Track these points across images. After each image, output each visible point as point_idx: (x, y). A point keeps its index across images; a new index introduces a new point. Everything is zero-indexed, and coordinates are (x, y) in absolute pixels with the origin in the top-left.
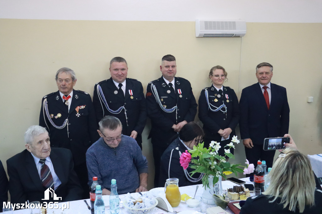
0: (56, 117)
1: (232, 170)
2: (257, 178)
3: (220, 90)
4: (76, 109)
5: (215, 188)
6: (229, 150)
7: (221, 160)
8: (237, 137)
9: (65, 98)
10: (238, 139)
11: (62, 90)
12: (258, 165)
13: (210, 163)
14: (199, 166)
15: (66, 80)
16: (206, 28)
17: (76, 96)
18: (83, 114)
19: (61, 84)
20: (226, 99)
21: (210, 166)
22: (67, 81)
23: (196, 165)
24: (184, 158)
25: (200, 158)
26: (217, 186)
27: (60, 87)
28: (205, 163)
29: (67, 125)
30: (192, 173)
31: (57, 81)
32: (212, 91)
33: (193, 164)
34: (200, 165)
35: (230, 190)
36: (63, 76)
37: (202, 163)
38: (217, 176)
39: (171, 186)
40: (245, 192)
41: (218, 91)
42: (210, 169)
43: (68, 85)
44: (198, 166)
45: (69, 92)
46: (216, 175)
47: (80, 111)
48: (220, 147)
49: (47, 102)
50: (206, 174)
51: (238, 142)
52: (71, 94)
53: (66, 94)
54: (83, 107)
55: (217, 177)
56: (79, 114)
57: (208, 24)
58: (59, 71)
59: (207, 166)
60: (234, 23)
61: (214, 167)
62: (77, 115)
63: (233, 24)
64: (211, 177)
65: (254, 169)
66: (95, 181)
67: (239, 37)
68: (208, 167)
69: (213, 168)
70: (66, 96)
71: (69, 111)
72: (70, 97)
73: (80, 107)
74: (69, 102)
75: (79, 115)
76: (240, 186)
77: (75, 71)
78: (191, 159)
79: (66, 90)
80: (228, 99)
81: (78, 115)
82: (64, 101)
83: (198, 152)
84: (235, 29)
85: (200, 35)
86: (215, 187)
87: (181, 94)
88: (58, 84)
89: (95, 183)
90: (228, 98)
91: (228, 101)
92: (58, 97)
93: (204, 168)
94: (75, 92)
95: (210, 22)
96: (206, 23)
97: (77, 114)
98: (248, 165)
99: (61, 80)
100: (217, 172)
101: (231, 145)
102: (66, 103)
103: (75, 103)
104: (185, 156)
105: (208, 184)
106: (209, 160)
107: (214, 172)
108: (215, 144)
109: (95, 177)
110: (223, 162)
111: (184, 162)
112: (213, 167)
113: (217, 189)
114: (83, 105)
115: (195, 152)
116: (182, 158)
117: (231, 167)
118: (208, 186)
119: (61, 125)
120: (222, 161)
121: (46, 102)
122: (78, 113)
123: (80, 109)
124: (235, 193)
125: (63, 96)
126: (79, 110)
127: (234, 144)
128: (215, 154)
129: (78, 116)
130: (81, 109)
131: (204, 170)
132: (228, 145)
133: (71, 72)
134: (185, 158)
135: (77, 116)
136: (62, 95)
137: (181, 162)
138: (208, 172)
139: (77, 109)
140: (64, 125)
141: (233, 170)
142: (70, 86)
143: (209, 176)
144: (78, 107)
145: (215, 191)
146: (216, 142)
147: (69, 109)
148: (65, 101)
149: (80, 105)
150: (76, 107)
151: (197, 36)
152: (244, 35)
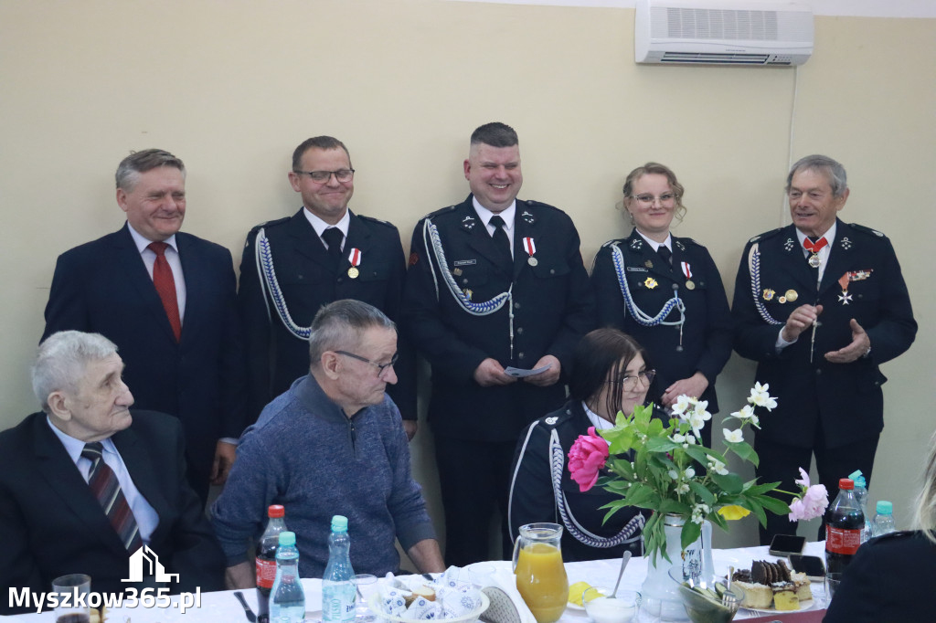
0: (782, 300)
1: (748, 502)
2: (837, 536)
3: (663, 249)
4: (840, 282)
5: (687, 564)
6: (738, 433)
7: (710, 464)
8: (766, 387)
9: (811, 246)
12: (842, 492)
13: (674, 475)
14: (632, 482)
15: (812, 193)
16: (673, 31)
17: (846, 240)
18: (860, 296)
19: (795, 203)
20: (685, 279)
21: (673, 484)
22: (815, 195)
23: (622, 479)
24: (582, 453)
25: (638, 457)
26: (695, 557)
28: (656, 471)
30: (609, 509)
32: (636, 250)
33: (613, 476)
34: (639, 480)
35: (742, 576)
37: (644, 472)
38: (696, 519)
40: (793, 584)
41: (656, 249)
42: (671, 493)
44: (630, 485)
45: (825, 227)
46: (694, 517)
47: (853, 287)
49: (759, 254)
50: (659, 514)
51: (770, 404)
52: (830, 235)
53: (815, 234)
54: (861, 275)
55: (697, 523)
56: (848, 295)
59: (661, 484)
61: (687, 487)
62: (841, 298)
64: (675, 523)
65: (826, 503)
66: (274, 517)
67: (786, 64)
68: (667, 485)
69: (682, 492)
70: (814, 239)
71: (819, 285)
72: (825, 242)
73: (853, 273)
74: (821, 259)
75: (850, 298)
76: (775, 559)
78: (607, 458)
79: (819, 222)
80: (692, 279)
81: (845, 298)
82: (806, 255)
83: (632, 436)
84: (775, 38)
85: (650, 54)
86: (688, 558)
87: (535, 256)
89: (277, 526)
90: (691, 275)
91: (690, 285)
92: (789, 241)
93: (652, 490)
94: (843, 229)
97: (843, 295)
98: (807, 488)
99: (798, 192)
100: (698, 508)
101: (746, 413)
102: (811, 261)
103: (839, 262)
104: (585, 446)
105: (665, 545)
106: (669, 464)
107: (683, 505)
109: (278, 507)
110: (720, 473)
111: (582, 466)
112: (682, 489)
113: (694, 565)
114: (865, 270)
115: (623, 434)
116: (575, 454)
117: (747, 494)
118: (663, 553)
120: (713, 468)
121: (755, 253)
122: (845, 294)
123: (854, 279)
124: (758, 585)
125: (806, 241)
126: (851, 283)
127: (760, 410)
128: (692, 440)
129: (846, 302)
130: (857, 281)
131: (652, 496)
132: (737, 415)
133: (834, 169)
134: (587, 453)
135: (843, 301)
136: (802, 237)
138: (666, 503)
139: (844, 282)
141: (751, 502)
142: (830, 211)
143: (669, 520)
144: (848, 275)
145: (688, 572)
147: (820, 278)
148: (811, 255)
149: (855, 269)
150: (842, 274)
151: (641, 58)
152: (803, 59)
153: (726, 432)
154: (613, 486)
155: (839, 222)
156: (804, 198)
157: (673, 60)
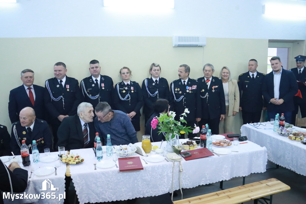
0: (201, 91)
2: (202, 136)
5: (173, 142)
6: (183, 118)
7: (177, 123)
8: (188, 109)
10: (189, 110)
11: (206, 76)
13: (170, 126)
14: (163, 127)
16: (179, 41)
17: (214, 80)
18: (216, 91)
19: (206, 73)
21: (170, 127)
25: (164, 123)
26: (175, 141)
27: (205, 75)
28: (167, 125)
29: (207, 96)
31: (204, 71)
35: (185, 144)
36: (207, 68)
37: (165, 126)
38: (175, 134)
39: (146, 140)
40: (194, 145)
42: (170, 129)
43: (210, 73)
45: (210, 77)
47: (215, 89)
48: (175, 115)
50: (168, 133)
51: (188, 112)
52: (211, 79)
53: (208, 79)
54: (216, 87)
57: (180, 39)
58: (205, 65)
59: (168, 127)
60: (198, 37)
63: (197, 39)
64: (171, 134)
65: (199, 130)
67: (202, 46)
70: (208, 80)
71: (208, 88)
72: (210, 80)
74: (209, 84)
76: (191, 141)
77: (214, 66)
78: (158, 123)
79: (209, 76)
81: (213, 91)
84: (199, 42)
85: (175, 45)
86: (174, 141)
88: (204, 73)
92: (203, 80)
93: (167, 129)
94: (213, 78)
95: (182, 37)
96: (179, 37)
98: (196, 127)
99: (206, 71)
100: (175, 132)
101: (184, 114)
102: (207, 84)
103: (212, 84)
104: (154, 121)
106: (169, 124)
107: (172, 131)
108: (172, 113)
110: (179, 125)
111: (153, 125)
112: (172, 128)
113: (175, 142)
114: (217, 86)
115: (161, 118)
118: (169, 140)
119: (204, 96)
124: (187, 145)
126: (215, 88)
127: (186, 113)
128: (173, 119)
131: (167, 130)
132: (182, 114)
133: (212, 66)
134: (154, 122)
136: (206, 79)
137: (151, 125)
138: (169, 131)
139: (213, 88)
140: (206, 96)
141: (185, 130)
142: (211, 74)
143: (170, 134)
144: (214, 87)
145: (174, 143)
146: (173, 112)
148: (207, 83)
149: (215, 85)
150: (213, 86)
151: (174, 46)
152: (205, 45)
153: (180, 117)
154: (159, 128)
155: (212, 77)
156: (208, 72)
157: (179, 46)
